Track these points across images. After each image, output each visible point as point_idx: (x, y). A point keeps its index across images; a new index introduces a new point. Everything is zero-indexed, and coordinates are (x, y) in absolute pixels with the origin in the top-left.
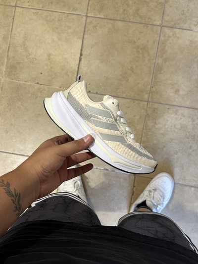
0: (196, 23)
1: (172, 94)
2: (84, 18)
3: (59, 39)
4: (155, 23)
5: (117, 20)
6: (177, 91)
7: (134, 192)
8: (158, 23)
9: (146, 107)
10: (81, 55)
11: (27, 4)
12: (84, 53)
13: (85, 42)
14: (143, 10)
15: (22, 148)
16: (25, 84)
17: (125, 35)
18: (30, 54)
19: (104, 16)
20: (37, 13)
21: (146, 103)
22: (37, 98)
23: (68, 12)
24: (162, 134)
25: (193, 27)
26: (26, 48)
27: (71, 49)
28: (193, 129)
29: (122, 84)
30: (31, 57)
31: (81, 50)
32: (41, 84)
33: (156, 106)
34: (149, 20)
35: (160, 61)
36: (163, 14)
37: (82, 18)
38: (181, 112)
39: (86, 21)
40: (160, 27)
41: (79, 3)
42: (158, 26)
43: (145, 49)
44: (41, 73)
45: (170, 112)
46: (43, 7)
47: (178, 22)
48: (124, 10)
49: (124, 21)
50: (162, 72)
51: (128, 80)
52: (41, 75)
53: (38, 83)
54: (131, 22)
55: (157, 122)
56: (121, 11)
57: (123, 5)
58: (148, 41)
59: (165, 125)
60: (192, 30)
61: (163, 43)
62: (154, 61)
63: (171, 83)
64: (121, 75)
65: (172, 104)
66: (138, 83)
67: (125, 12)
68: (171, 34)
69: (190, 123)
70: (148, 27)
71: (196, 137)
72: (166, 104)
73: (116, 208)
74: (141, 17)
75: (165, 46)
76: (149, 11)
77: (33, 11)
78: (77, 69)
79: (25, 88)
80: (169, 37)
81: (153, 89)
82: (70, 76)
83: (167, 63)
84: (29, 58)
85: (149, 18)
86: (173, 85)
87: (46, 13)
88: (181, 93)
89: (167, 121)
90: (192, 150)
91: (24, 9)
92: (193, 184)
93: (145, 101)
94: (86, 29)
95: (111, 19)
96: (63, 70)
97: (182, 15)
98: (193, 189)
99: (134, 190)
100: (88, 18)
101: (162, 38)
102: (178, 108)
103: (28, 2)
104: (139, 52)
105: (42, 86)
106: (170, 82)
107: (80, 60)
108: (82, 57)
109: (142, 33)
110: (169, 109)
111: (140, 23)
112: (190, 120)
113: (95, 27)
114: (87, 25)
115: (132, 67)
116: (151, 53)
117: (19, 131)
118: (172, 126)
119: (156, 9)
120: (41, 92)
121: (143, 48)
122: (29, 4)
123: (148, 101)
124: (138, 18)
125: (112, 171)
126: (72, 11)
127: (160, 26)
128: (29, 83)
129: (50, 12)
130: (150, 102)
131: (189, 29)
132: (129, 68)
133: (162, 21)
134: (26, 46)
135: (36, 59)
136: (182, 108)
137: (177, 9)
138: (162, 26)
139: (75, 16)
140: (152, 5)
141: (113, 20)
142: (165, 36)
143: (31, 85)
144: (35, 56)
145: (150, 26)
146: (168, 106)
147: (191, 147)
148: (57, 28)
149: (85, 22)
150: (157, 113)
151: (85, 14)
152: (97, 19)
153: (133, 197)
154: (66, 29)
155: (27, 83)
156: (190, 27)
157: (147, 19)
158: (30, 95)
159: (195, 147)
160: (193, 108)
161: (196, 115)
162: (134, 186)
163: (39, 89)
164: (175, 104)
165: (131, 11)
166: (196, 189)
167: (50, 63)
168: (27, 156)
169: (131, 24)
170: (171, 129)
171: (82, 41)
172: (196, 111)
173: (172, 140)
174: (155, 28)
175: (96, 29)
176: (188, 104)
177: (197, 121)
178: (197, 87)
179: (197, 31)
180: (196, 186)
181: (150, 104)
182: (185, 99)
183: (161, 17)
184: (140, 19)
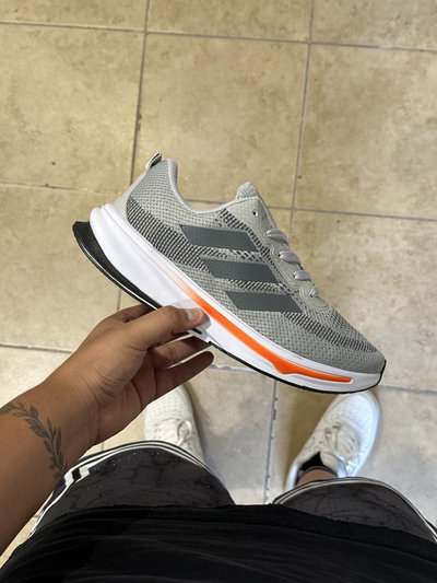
0: (385, 32)
1: (342, 190)
2: (141, 37)
3: (90, 86)
4: (296, 37)
6: (354, 182)
7: (275, 411)
8: (302, 36)
9: (288, 222)
10: (139, 117)
11: (14, 16)
12: (144, 113)
13: (146, 88)
14: (268, 13)
15: (19, 331)
16: (18, 190)
17: (232, 68)
18: (25, 123)
19: (183, 29)
20: (37, 34)
21: (288, 213)
22: (46, 217)
23: (104, 27)
24: (329, 278)
25: (378, 40)
26: (16, 110)
27: (116, 106)
28: (395, 262)
29: (232, 175)
30: (28, 129)
31: (139, 107)
32: (54, 188)
33: (310, 217)
34: (283, 31)
35: (311, 118)
36: (312, 16)
37: (136, 36)
38: (365, 225)
39: (145, 43)
40: (306, 46)
41: (127, 6)
42: (303, 43)
43: (277, 95)
44: (54, 163)
45: (341, 228)
46: (48, 20)
47: (346, 31)
48: (227, 14)
49: (228, 37)
50: (318, 142)
51: (245, 164)
52: (54, 167)
53: (47, 186)
54: (244, 39)
55: (316, 253)
56: (220, 15)
57: (223, 3)
58: (282, 77)
59: (334, 258)
60: (376, 47)
61: (316, 80)
62: (299, 120)
63: (340, 166)
64: (229, 155)
65: (345, 211)
66: (268, 171)
67: (229, 18)
68: (331, 59)
69: (388, 249)
70: (280, 47)
71: (403, 279)
72: (333, 212)
73: (239, 451)
74: (263, 27)
75: (320, 86)
76: (281, 12)
77: (27, 29)
78: (131, 148)
79: (20, 198)
80: (329, 65)
81: (302, 182)
82: (118, 164)
83: (328, 123)
84: (26, 132)
85: (283, 28)
86: (344, 169)
87: (57, 32)
88: (364, 185)
89: (338, 248)
90: (395, 309)
91: (7, 27)
92: (405, 383)
93: (287, 209)
94: (146, 61)
95: (198, 36)
96: (100, 152)
97: (353, 15)
98: (405, 394)
99: (276, 407)
100: (149, 37)
101: (313, 69)
102: (359, 219)
103: (17, 11)
104: (264, 101)
105: (56, 190)
106: (337, 163)
107: (138, 128)
108: (141, 121)
109: (268, 60)
110: (338, 222)
111: (264, 40)
112: (387, 242)
113: (165, 54)
114: (147, 52)
115: (252, 137)
116: (292, 102)
117: (11, 295)
118: (348, 259)
119: (295, 6)
120: (55, 204)
121: (274, 94)
122: (19, 14)
123: (292, 209)
124: (258, 29)
125: (224, 368)
126: (114, 23)
127: (306, 43)
128: (27, 187)
129: (64, 29)
130: (296, 210)
131: (370, 44)
132: (246, 138)
133: (310, 32)
134: (16, 106)
135: (40, 133)
136: (368, 218)
137: (340, 4)
138: (310, 43)
139: (120, 34)
141: (204, 36)
142: (318, 64)
143: (31, 190)
144: (38, 126)
145: (285, 45)
146: (336, 217)
147: (393, 301)
148: (82, 63)
149: (142, 45)
150: (313, 232)
151: (143, 29)
152: (168, 37)
153: (275, 422)
154: (103, 62)
155: (23, 187)
156: (371, 41)
157: (277, 31)
158: (31, 214)
159: (403, 301)
160: (392, 217)
161: (399, 231)
162: (276, 399)
163: (51, 197)
164: (352, 210)
165: (241, 15)
166: (413, 395)
167: (72, 139)
168: (33, 349)
169: (242, 43)
170: (347, 266)
171: (140, 87)
172: (399, 222)
173: (351, 289)
174: (296, 47)
175: (169, 58)
176: (379, 208)
177: (404, 244)
178: (396, 170)
179: (389, 49)
180: (412, 388)
181: (297, 215)
182: (374, 197)
183: (308, 24)
184: (262, 32)
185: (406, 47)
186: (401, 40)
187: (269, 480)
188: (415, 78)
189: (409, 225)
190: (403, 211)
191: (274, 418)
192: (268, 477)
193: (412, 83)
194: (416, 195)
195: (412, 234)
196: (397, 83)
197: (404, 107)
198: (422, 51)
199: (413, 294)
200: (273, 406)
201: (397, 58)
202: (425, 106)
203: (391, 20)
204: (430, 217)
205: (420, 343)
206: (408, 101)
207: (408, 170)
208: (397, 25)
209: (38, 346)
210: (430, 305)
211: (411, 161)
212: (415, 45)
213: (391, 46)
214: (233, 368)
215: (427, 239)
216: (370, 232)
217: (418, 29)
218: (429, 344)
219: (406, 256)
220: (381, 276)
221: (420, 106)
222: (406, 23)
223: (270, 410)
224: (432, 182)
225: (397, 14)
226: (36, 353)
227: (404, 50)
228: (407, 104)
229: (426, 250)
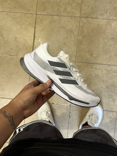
0: (100, 14)
1: (88, 57)
2: (35, 15)
3: (21, 28)
4: (76, 16)
5: (54, 15)
6: (92, 55)
8: (78, 15)
11: (1, 9)
12: (36, 36)
13: (36, 29)
14: (69, 9)
15: (2, 94)
16: (2, 56)
17: (59, 24)
18: (4, 38)
19: (46, 13)
20: (7, 14)
22: (10, 63)
23: (25, 12)
25: (99, 16)
26: (2, 35)
27: (28, 34)
28: (102, 76)
30: (5, 40)
31: (34, 34)
32: (12, 55)
33: (80, 64)
34: (73, 14)
35: (80, 38)
36: (81, 10)
37: (34, 15)
38: (95, 66)
41: (31, 7)
42: (78, 17)
43: (71, 31)
44: (12, 49)
45: (88, 67)
46: (10, 11)
47: (90, 14)
48: (58, 9)
49: (58, 16)
50: (82, 44)
53: (10, 55)
54: (62, 16)
56: (56, 9)
57: (57, 6)
58: (73, 26)
60: (98, 18)
61: (82, 27)
62: (77, 38)
64: (58, 47)
65: (89, 62)
66: (69, 52)
67: (59, 10)
68: (86, 21)
69: (100, 73)
70: (72, 18)
71: (104, 81)
72: (86, 63)
74: (68, 13)
75: (83, 29)
76: (73, 9)
77: (5, 13)
78: (32, 45)
79: (3, 58)
80: (85, 23)
81: (78, 55)
82: (29, 49)
83: (85, 39)
85: (73, 13)
86: (89, 51)
87: (13, 14)
88: (94, 55)
89: (87, 72)
90: (102, 89)
93: (74, 62)
94: (36, 22)
95: (50, 15)
96: (24, 46)
97: (92, 9)
99: (70, 115)
100: (37, 15)
101: (81, 24)
102: (93, 65)
103: (2, 8)
104: (68, 33)
106: (87, 50)
107: (34, 40)
108: (35, 38)
109: (69, 22)
110: (87, 65)
111: (68, 16)
112: (100, 71)
113: (41, 20)
114: (37, 19)
115: (65, 42)
116: (75, 33)
118: (90, 75)
119: (76, 7)
120: (12, 60)
121: (70, 31)
123: (75, 62)
124: (66, 13)
125: (57, 104)
126: (28, 11)
127: (79, 17)
129: (15, 13)
131: (96, 17)
132: (63, 43)
133: (80, 14)
135: (8, 41)
136: (95, 65)
137: (88, 7)
138: (80, 17)
139: (29, 14)
140: (74, 5)
141: (52, 15)
143: (6, 56)
144: (7, 39)
145: (74, 18)
146: (87, 64)
147: (102, 87)
148: (19, 22)
149: (35, 17)
150: (81, 68)
151: (35, 13)
152: (43, 15)
154: (25, 22)
155: (3, 55)
156: (97, 17)
157: (71, 14)
158: (5, 62)
159: (104, 87)
160: (101, 64)
161: (103, 68)
162: (70, 112)
163: (11, 58)
164: (91, 62)
165: (62, 10)
166: (107, 112)
167: (17, 42)
168: (6, 98)
169: (62, 17)
170: (89, 77)
171: (35, 29)
172: (104, 65)
173: (91, 83)
174: (76, 18)
175: (42, 21)
176: (98, 62)
177: (105, 72)
178: (103, 52)
179: (101, 19)
180: (107, 110)
181: (76, 63)
182: (97, 59)
183: (80, 12)
184: (67, 14)
185: (106, 18)
186: (105, 16)
187: (68, 134)
188: (108, 27)
189: (106, 66)
190: (105, 63)
191: (70, 117)
192: (68, 133)
193: (108, 28)
194: (108, 58)
195: (107, 69)
196: (104, 28)
197: (105, 35)
198: (110, 19)
199: (107, 85)
200: (70, 114)
201: (104, 21)
202: (111, 34)
203: (102, 11)
204: (112, 64)
205: (109, 98)
206: (106, 33)
207: (106, 52)
208: (104, 12)
209: (7, 98)
210: (112, 88)
211: (107, 49)
212: (109, 18)
213: (102, 18)
214: (59, 104)
215: (111, 70)
216: (96, 68)
217: (109, 13)
218: (111, 98)
219: (105, 75)
220: (99, 80)
221: (110, 34)
222: (106, 12)
223: (69, 115)
224: (113, 55)
225: (104, 9)
226: (7, 99)
227: (105, 19)
228: (106, 34)
229: (111, 73)
